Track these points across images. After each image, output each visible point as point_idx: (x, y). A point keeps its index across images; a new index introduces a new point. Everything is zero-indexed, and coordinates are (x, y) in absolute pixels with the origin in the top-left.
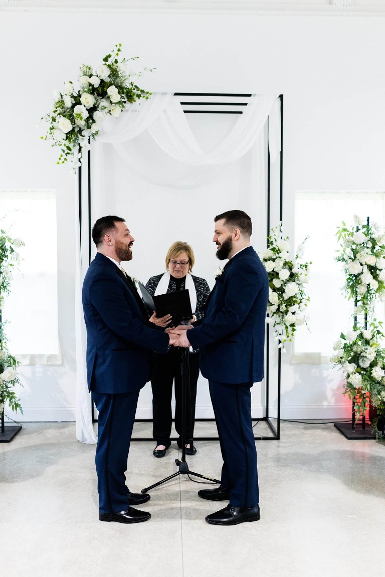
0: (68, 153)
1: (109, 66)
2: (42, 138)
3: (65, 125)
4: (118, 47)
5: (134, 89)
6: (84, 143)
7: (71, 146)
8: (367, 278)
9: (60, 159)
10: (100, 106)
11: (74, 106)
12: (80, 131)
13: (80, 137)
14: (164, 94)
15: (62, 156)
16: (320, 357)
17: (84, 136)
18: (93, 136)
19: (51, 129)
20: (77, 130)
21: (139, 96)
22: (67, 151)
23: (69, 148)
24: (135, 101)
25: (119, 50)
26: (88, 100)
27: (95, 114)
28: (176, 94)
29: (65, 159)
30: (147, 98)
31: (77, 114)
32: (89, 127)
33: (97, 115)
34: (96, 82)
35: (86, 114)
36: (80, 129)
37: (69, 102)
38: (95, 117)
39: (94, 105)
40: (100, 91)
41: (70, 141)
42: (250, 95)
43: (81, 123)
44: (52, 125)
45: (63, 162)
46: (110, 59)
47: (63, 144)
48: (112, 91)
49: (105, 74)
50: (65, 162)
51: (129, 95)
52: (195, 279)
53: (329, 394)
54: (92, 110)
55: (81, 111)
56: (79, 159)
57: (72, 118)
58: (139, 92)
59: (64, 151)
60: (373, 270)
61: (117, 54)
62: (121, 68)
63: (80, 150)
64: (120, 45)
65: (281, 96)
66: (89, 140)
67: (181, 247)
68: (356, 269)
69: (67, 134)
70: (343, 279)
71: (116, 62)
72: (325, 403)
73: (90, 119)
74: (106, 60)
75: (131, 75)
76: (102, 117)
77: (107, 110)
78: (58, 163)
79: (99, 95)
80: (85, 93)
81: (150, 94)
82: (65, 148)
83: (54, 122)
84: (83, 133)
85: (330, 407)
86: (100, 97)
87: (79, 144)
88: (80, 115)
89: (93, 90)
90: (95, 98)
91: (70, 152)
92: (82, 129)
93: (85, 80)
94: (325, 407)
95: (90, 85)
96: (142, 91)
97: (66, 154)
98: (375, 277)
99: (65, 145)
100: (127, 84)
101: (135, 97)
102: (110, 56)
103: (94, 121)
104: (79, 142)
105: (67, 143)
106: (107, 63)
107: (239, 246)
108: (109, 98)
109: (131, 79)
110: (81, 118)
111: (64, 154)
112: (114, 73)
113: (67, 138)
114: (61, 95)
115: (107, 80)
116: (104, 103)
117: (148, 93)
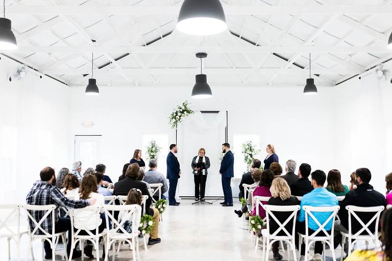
2: (168, 123)
3: (174, 120)
4: (186, 101)
6: (178, 124)
7: (175, 125)
8: (249, 157)
11: (176, 116)
14: (198, 111)
18: (180, 122)
20: (176, 121)
26: (179, 114)
32: (179, 120)
34: (181, 110)
35: (179, 118)
37: (175, 115)
38: (181, 118)
40: (182, 112)
44: (171, 120)
45: (173, 129)
47: (173, 124)
48: (185, 112)
49: (183, 108)
51: (189, 112)
52: (205, 157)
54: (180, 116)
57: (175, 119)
58: (191, 112)
60: (251, 155)
62: (187, 106)
65: (227, 112)
67: (202, 149)
68: (247, 155)
69: (174, 122)
70: (244, 158)
71: (186, 104)
75: (189, 107)
76: (183, 118)
78: (171, 129)
84: (178, 122)
88: (177, 118)
89: (180, 112)
90: (181, 114)
93: (179, 109)
97: (173, 127)
98: (251, 157)
100: (188, 109)
102: (184, 103)
106: (184, 105)
107: (227, 150)
112: (185, 107)
114: (172, 113)
116: (183, 115)
117: (194, 112)
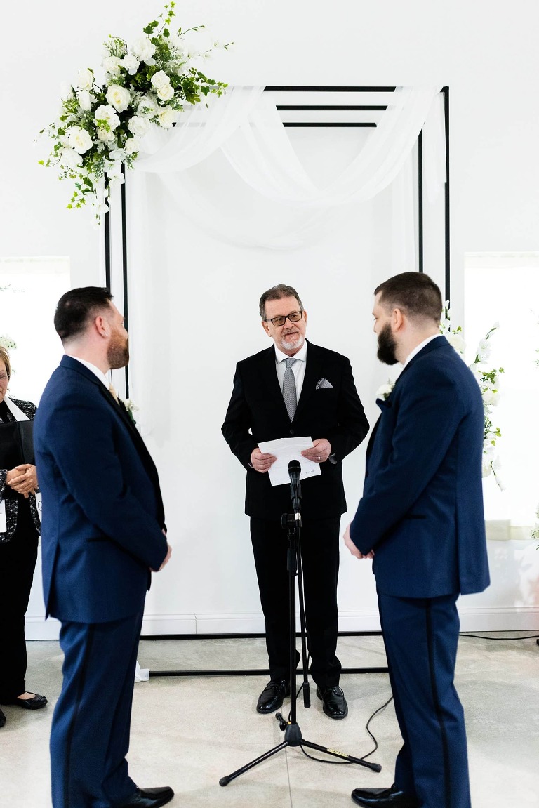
0: (88, 191)
1: (154, 41)
2: (42, 163)
3: (80, 140)
4: (170, 8)
5: (197, 80)
6: (113, 171)
7: (91, 177)
9: (73, 200)
10: (140, 108)
11: (94, 107)
12: (107, 151)
13: (106, 162)
14: (248, 88)
15: (76, 195)
16: (509, 528)
17: (112, 161)
18: (129, 160)
19: (56, 148)
20: (100, 148)
21: (205, 90)
22: (84, 186)
23: (88, 182)
24: (199, 100)
25: (171, 14)
26: (120, 97)
27: (130, 121)
28: (268, 89)
29: (83, 200)
30: (220, 93)
31: (99, 121)
32: (121, 145)
33: (134, 123)
34: (132, 66)
35: (115, 122)
36: (107, 147)
37: (86, 102)
38: (130, 127)
39: (129, 107)
40: (139, 81)
41: (89, 169)
42: (392, 89)
43: (107, 136)
44: (58, 140)
45: (79, 205)
46: (155, 29)
47: (78, 175)
48: (160, 81)
49: (147, 53)
50: (82, 204)
51: (186, 89)
53: (525, 589)
54: (126, 115)
55: (108, 116)
56: (106, 199)
57: (91, 128)
58: (205, 85)
59: (79, 187)
61: (168, 21)
62: (173, 41)
63: (107, 184)
64: (173, 5)
65: (446, 90)
66: (123, 166)
69: (83, 156)
71: (166, 33)
72: (518, 605)
73: (123, 130)
74: (148, 30)
76: (144, 126)
77: (150, 115)
78: (70, 207)
79: (137, 89)
80: (114, 85)
81: (225, 86)
82: (81, 182)
83: (61, 136)
84: (111, 155)
85: (526, 610)
86: (139, 93)
87: (106, 174)
88: (105, 122)
89: (127, 80)
90: (132, 95)
91: (90, 189)
92: (110, 148)
93: (114, 64)
94: (518, 610)
95: (123, 71)
96: (212, 82)
97: (83, 192)
99: (81, 176)
100: (184, 72)
101: (199, 92)
102: (155, 24)
103: (130, 135)
104: (105, 170)
105: (84, 172)
106: (151, 36)
108: (154, 93)
109: (192, 64)
110: (108, 128)
111: (80, 192)
112: (163, 53)
113: (84, 163)
114: (74, 90)
115: (151, 63)
116: (145, 102)
117: (220, 84)
